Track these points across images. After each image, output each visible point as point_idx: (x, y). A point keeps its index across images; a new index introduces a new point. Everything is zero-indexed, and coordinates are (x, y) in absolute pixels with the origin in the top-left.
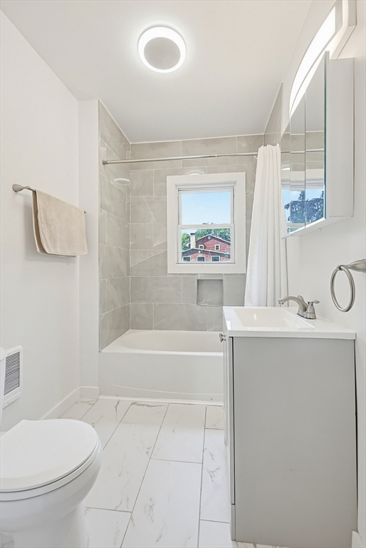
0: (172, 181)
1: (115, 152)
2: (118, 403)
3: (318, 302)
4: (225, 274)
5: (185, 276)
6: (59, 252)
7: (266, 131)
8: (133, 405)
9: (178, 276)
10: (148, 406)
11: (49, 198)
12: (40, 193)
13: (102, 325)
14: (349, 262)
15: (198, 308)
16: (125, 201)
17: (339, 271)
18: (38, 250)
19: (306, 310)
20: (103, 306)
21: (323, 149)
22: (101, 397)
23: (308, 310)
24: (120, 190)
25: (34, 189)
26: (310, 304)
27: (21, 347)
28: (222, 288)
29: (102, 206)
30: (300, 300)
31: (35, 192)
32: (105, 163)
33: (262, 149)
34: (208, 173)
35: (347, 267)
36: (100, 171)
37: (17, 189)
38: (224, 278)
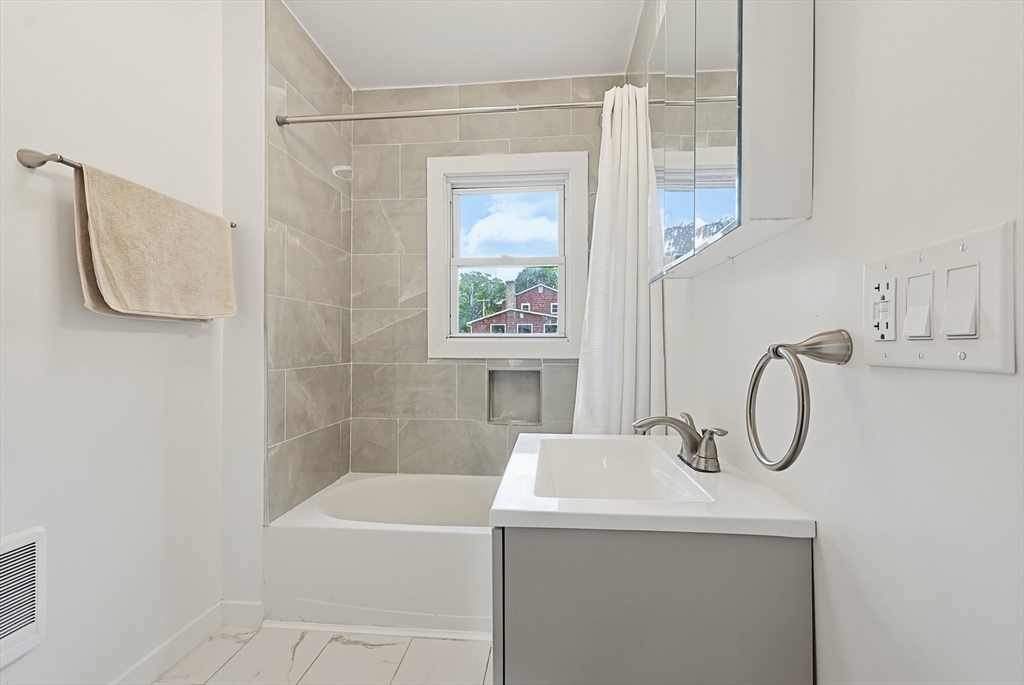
0: (438, 168)
1: (313, 103)
2: (302, 638)
3: (724, 433)
4: (546, 360)
5: (465, 363)
6: (154, 308)
7: (630, 68)
8: (334, 643)
9: (449, 363)
10: (365, 645)
11: (120, 185)
12: (95, 172)
13: (275, 466)
14: (799, 338)
15: (491, 428)
16: (338, 209)
17: (774, 361)
18: (88, 302)
19: (699, 449)
20: (278, 426)
21: (736, 97)
22: (267, 624)
23: (702, 451)
24: (325, 184)
25: (76, 161)
26: (707, 436)
27: (41, 530)
28: (539, 387)
29: (274, 213)
30: (686, 428)
31: (79, 170)
32: (281, 122)
33: (610, 95)
34: (513, 152)
35: (794, 350)
36: (268, 136)
37: (31, 162)
38: (543, 368)
